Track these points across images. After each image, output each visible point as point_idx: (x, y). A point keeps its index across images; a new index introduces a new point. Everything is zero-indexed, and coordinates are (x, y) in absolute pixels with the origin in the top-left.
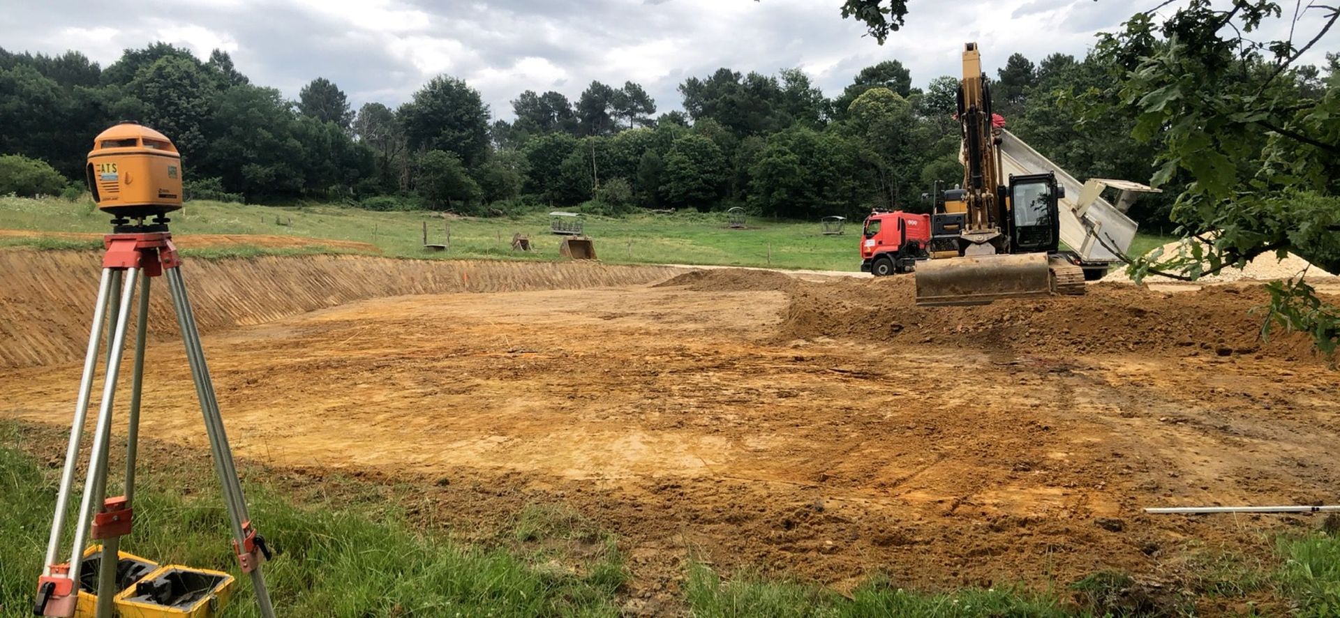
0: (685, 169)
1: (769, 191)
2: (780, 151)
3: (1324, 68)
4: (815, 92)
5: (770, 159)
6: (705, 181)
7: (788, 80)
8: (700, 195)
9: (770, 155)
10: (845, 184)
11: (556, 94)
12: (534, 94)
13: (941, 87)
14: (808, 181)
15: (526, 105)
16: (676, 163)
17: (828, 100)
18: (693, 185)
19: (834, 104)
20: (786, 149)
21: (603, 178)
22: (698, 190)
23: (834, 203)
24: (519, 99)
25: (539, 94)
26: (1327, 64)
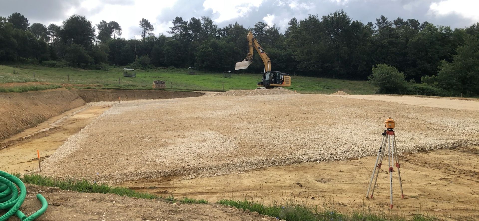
0: (170, 52)
1: (203, 62)
2: (206, 47)
3: (375, 24)
4: (214, 26)
5: (203, 50)
6: (178, 57)
7: (205, 21)
8: (176, 62)
9: (203, 49)
11: (114, 22)
12: (105, 22)
13: (259, 26)
14: (216, 58)
15: (102, 26)
16: (167, 50)
17: (220, 29)
18: (174, 58)
19: (222, 30)
20: (208, 46)
21: (140, 56)
22: (175, 60)
23: (226, 66)
24: (99, 24)
25: (108, 22)
26: (377, 23)
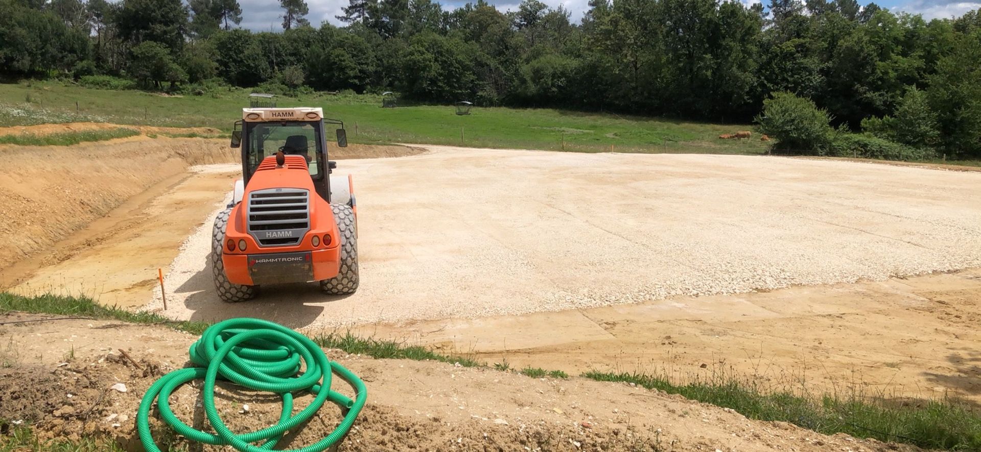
0: (344, 61)
2: (419, 51)
3: (768, 6)
4: (435, 6)
5: (413, 57)
6: (360, 71)
8: (357, 81)
9: (413, 54)
10: (467, 77)
13: (529, 7)
14: (441, 75)
16: (338, 56)
17: (447, 13)
18: (352, 73)
19: (452, 16)
20: (423, 49)
21: (281, 67)
22: (355, 77)
26: (771, 4)
